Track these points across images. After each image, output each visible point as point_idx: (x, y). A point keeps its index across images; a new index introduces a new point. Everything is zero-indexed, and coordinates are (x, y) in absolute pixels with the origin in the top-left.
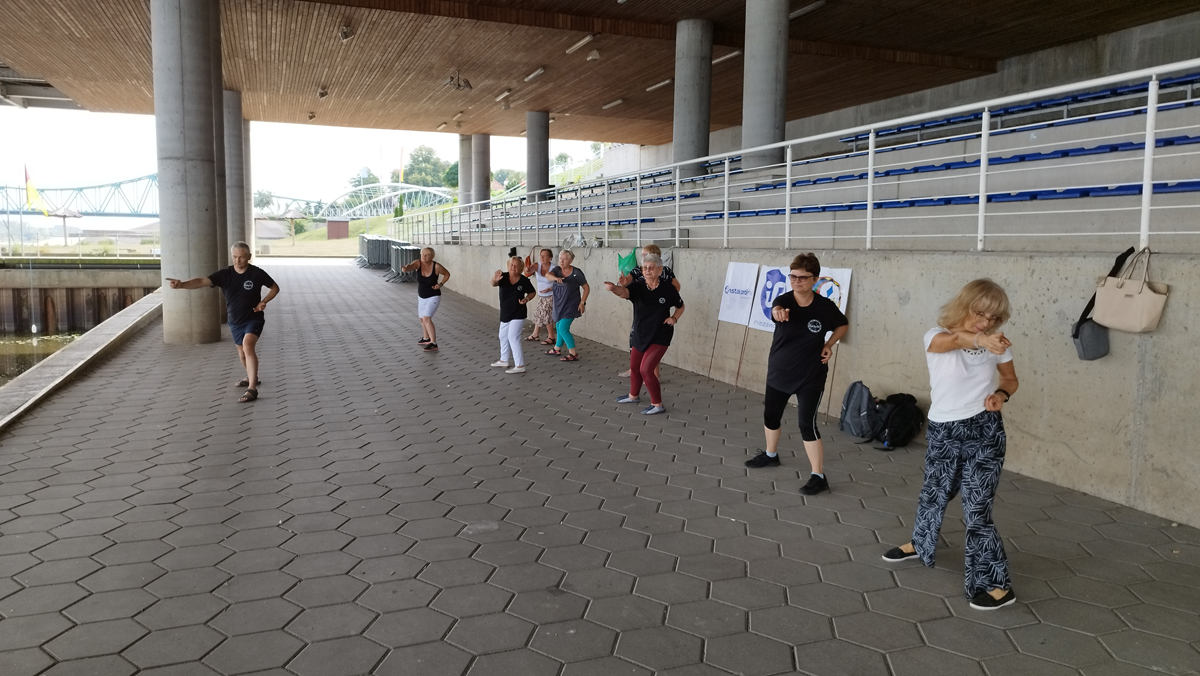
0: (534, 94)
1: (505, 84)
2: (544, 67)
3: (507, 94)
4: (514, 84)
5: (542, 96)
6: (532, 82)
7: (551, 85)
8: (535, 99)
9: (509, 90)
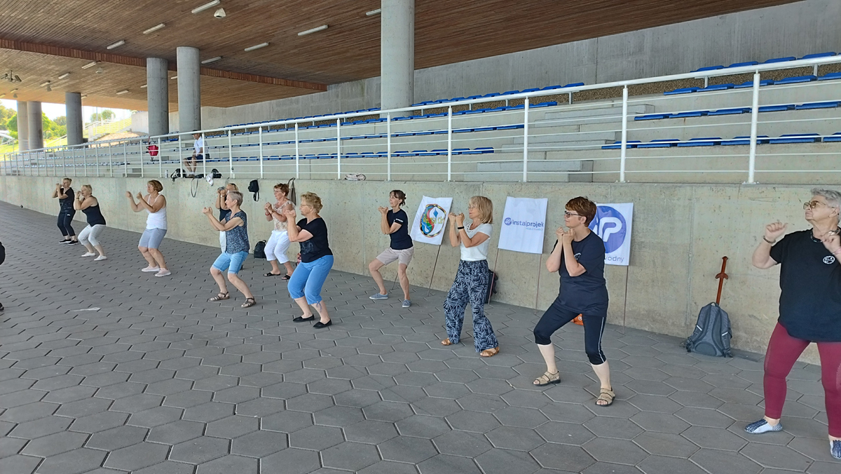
0: (67, 84)
1: (46, 78)
2: (70, 73)
3: (47, 83)
4: (52, 79)
5: (73, 85)
6: (63, 79)
7: (78, 81)
8: (68, 86)
9: (49, 82)
